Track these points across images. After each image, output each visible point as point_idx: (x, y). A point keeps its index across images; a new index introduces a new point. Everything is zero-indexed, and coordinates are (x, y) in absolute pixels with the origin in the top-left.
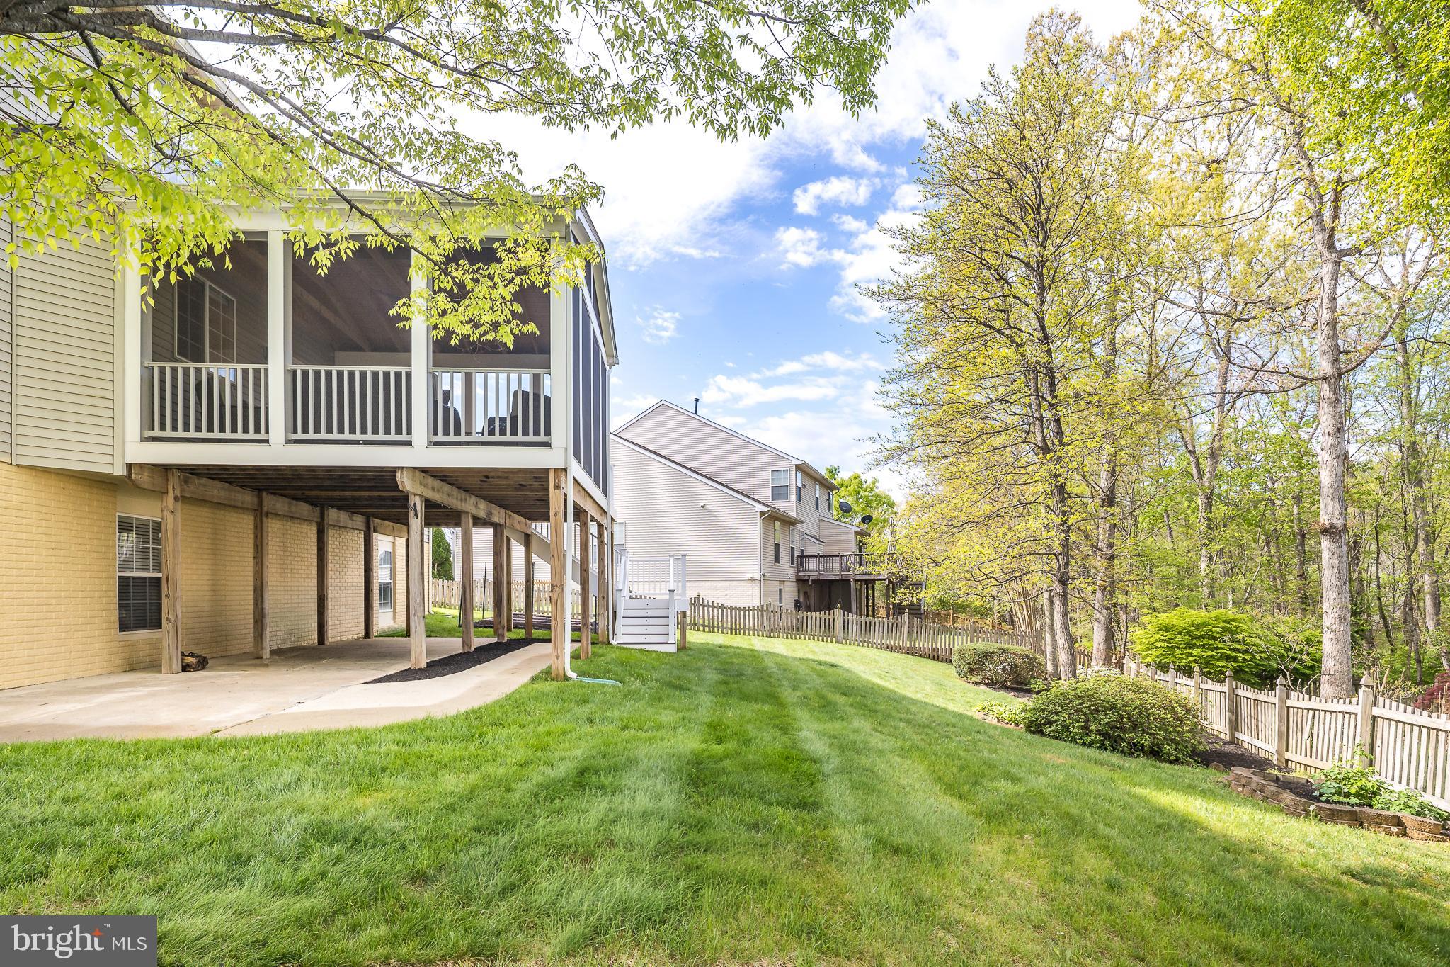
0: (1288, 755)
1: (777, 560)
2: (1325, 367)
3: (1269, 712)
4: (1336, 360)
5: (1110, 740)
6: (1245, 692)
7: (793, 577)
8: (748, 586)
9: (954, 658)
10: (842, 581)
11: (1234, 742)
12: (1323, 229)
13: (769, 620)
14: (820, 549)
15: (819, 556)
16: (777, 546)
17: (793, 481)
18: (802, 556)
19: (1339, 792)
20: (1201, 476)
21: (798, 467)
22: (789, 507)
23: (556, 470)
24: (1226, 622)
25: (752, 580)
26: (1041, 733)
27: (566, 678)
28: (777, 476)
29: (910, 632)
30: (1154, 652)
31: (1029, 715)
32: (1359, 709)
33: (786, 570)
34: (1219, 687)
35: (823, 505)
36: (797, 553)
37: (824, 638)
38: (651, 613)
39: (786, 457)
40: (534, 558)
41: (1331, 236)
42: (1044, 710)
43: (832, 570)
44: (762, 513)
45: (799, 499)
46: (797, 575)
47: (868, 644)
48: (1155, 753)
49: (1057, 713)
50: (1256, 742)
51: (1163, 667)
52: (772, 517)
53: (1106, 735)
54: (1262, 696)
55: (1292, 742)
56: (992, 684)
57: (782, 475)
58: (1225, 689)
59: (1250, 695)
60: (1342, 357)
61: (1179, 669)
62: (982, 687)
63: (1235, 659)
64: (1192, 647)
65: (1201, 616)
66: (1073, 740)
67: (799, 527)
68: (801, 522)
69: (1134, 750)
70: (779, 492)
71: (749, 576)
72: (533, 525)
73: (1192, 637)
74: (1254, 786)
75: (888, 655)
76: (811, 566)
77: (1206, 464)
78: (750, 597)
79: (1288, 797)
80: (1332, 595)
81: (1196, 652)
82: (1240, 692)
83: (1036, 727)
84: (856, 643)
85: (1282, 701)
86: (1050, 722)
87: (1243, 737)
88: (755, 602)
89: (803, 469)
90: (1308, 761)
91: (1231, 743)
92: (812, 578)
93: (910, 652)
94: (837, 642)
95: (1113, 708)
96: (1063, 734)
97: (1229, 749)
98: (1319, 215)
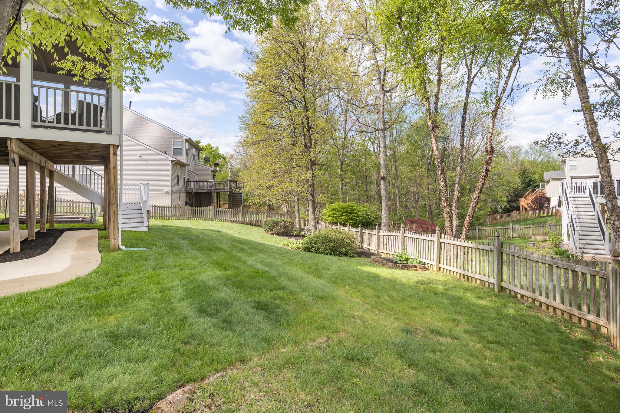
0: (379, 251)
1: (178, 183)
2: (381, 126)
3: (373, 237)
4: (384, 125)
5: (334, 252)
6: (365, 231)
7: (184, 191)
8: (166, 195)
9: (263, 224)
10: (208, 192)
11: (362, 247)
12: (380, 83)
13: (179, 212)
14: (196, 178)
15: (197, 181)
16: (178, 176)
17: (184, 146)
18: (188, 181)
19: (400, 260)
20: (339, 156)
21: (186, 140)
22: (183, 158)
23: (114, 145)
24: (352, 207)
25: (167, 193)
26: (310, 251)
27: (119, 249)
28: (176, 143)
29: (243, 214)
30: (331, 218)
31: (305, 245)
32: (401, 234)
33: (182, 188)
34: (356, 230)
35: (196, 157)
36: (186, 180)
37: (206, 219)
38: (130, 212)
39: (181, 135)
40: (56, 184)
41: (383, 86)
42: (310, 243)
43: (204, 187)
44: (172, 161)
45: (187, 155)
46: (186, 190)
47: (226, 221)
48: (346, 254)
49: (315, 244)
50: (369, 247)
51: (334, 223)
52: (177, 164)
53: (332, 250)
54: (371, 232)
55: (381, 246)
56: (278, 234)
57: (179, 143)
58: (359, 230)
59: (367, 232)
60: (386, 124)
61: (340, 224)
62: (275, 235)
63: (354, 219)
64: (341, 216)
65: (344, 205)
66: (322, 253)
67: (187, 167)
68: (188, 165)
69: (340, 254)
70: (177, 151)
71: (166, 190)
72: (55, 166)
73: (341, 212)
74: (380, 261)
75: (235, 225)
76: (193, 186)
77: (341, 151)
78: (166, 201)
79: (390, 264)
80: (384, 198)
81: (343, 217)
82: (364, 231)
83: (308, 249)
84: (220, 220)
85: (378, 234)
86: (313, 247)
87: (364, 246)
88: (169, 204)
89: (189, 141)
90: (385, 252)
91: (361, 248)
92: (194, 191)
93: (243, 223)
94: (212, 220)
95: (334, 240)
96: (318, 251)
97: (362, 250)
98: (380, 78)
